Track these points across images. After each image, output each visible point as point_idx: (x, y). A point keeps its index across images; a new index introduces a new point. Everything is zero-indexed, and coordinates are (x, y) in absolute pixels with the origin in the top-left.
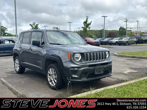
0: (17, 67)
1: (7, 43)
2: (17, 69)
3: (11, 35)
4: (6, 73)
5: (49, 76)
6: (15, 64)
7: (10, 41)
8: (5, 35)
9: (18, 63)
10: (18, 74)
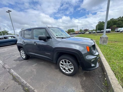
0: (23, 55)
1: (10, 38)
2: (23, 57)
3: (12, 34)
4: (14, 60)
5: (61, 65)
6: (21, 53)
7: (11, 37)
8: (8, 34)
9: (23, 53)
10: (25, 60)
